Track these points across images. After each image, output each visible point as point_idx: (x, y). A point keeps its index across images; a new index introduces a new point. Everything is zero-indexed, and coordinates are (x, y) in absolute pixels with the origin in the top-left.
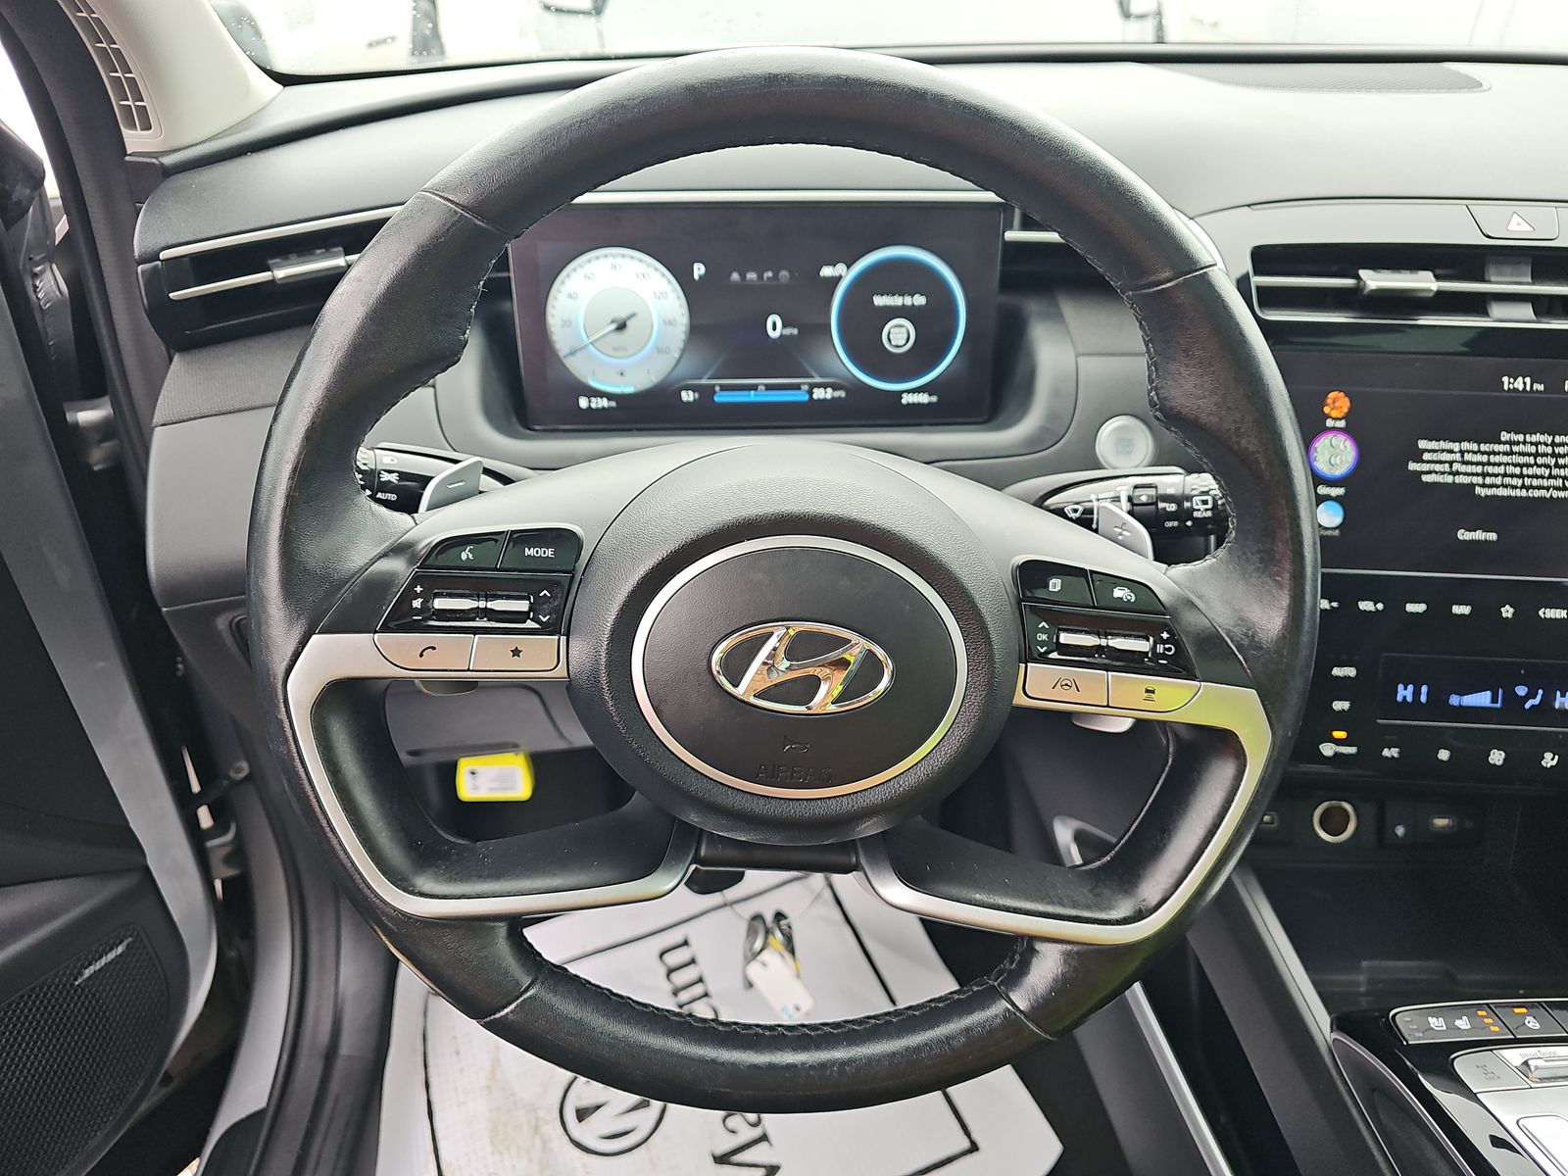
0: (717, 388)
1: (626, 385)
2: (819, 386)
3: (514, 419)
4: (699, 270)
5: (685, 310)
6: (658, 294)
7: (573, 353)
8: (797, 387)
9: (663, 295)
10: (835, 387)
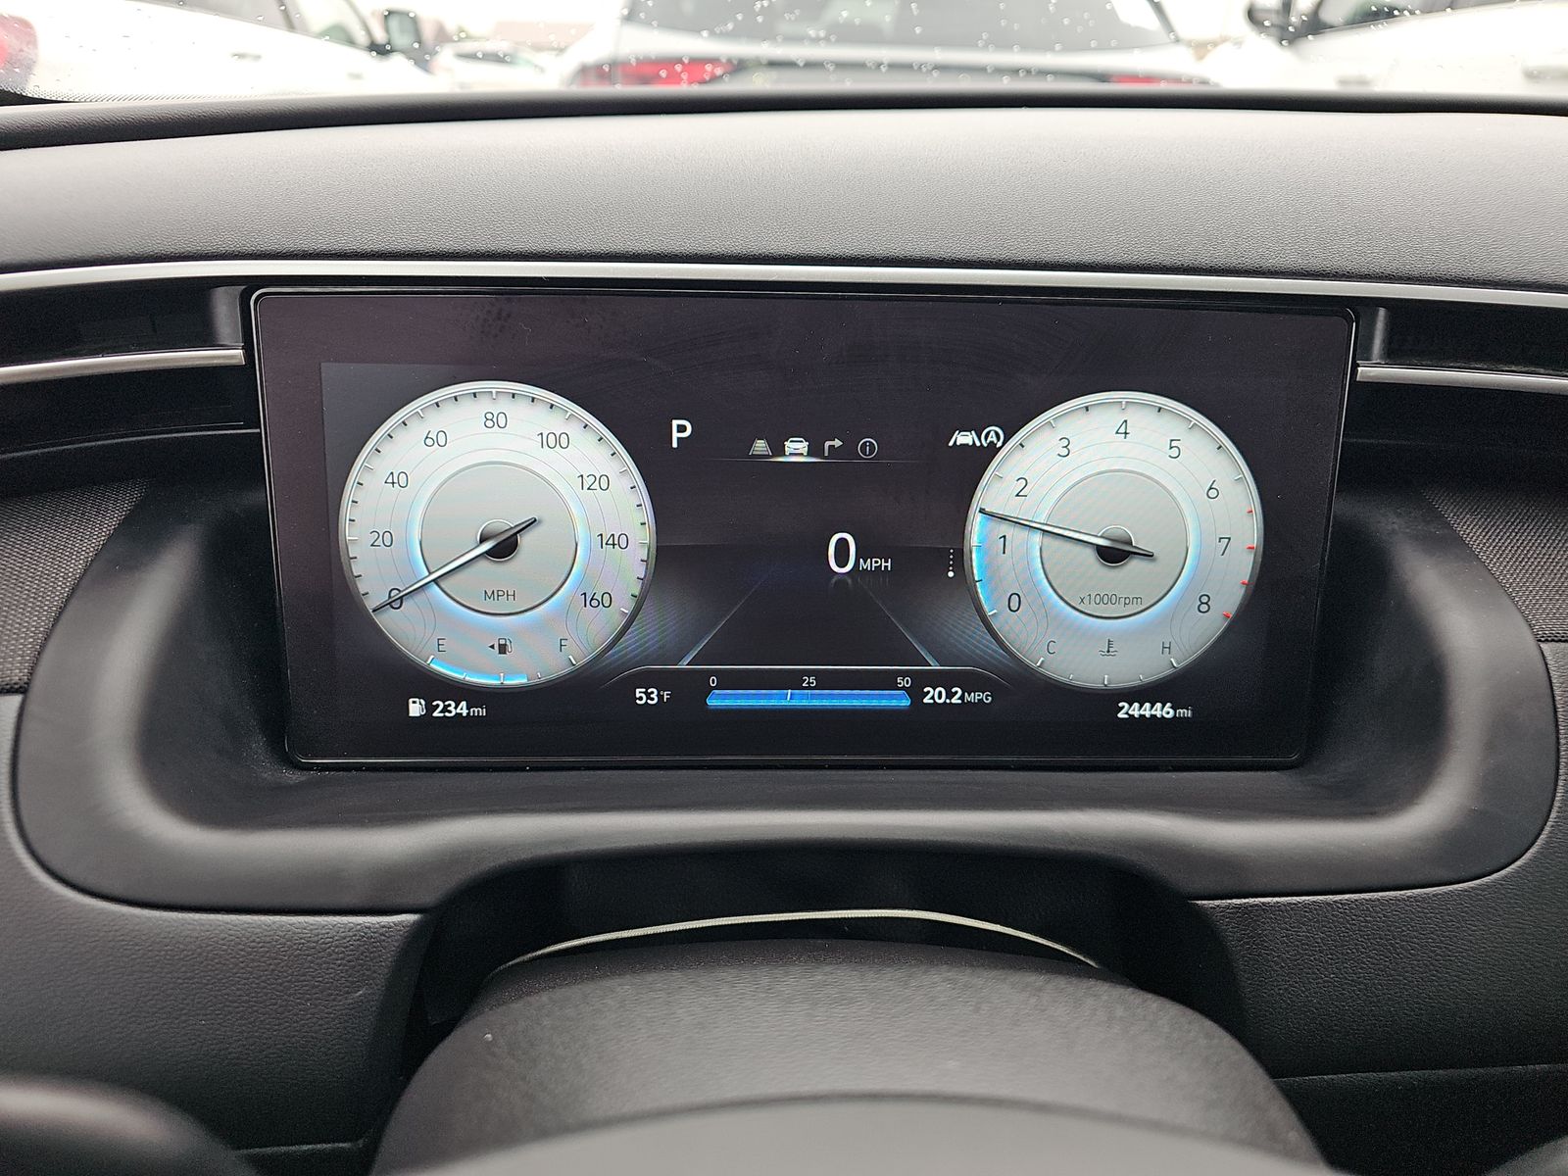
0: (713, 681)
1: (508, 674)
2: (935, 680)
3: (258, 744)
4: (680, 430)
5: (647, 514)
6: (589, 481)
7: (396, 601)
8: (887, 682)
9: (601, 482)
10: (969, 683)
